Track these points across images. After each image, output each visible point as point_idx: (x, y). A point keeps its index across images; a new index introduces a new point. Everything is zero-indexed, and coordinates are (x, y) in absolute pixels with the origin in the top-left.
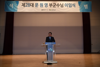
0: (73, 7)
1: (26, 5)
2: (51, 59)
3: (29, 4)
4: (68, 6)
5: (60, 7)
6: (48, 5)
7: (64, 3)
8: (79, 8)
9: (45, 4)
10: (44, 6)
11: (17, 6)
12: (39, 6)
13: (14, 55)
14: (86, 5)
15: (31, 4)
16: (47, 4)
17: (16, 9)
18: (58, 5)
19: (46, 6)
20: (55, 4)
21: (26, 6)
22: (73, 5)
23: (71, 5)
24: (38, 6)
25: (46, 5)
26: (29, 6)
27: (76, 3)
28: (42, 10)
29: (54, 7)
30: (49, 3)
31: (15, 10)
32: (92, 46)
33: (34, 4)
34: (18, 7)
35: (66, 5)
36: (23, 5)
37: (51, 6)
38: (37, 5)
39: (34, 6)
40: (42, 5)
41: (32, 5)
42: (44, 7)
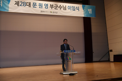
0: (77, 11)
1: (20, 3)
3: (24, 3)
4: (72, 9)
5: (62, 9)
6: (49, 6)
7: (67, 5)
8: (83, 13)
9: (45, 5)
10: (44, 6)
11: (9, 4)
12: (38, 6)
14: (90, 10)
15: (27, 3)
16: (47, 5)
17: (7, 8)
19: (46, 8)
20: (57, 5)
21: (20, 5)
22: (77, 9)
23: (74, 8)
24: (36, 6)
25: (46, 5)
26: (24, 5)
27: (80, 6)
28: (42, 11)
29: (55, 9)
30: (49, 3)
31: (5, 9)
33: (32, 4)
34: (10, 6)
35: (69, 7)
36: (16, 3)
37: (52, 7)
39: (32, 6)
40: (41, 5)
42: (44, 9)
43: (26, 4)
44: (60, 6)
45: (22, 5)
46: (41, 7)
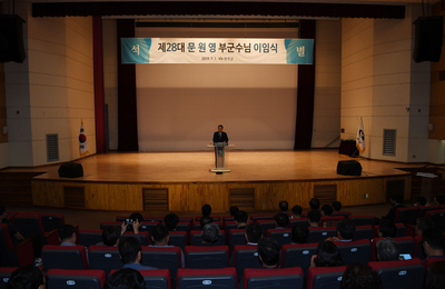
0: (272, 52)
1: (167, 47)
2: (222, 165)
3: (174, 45)
4: (262, 49)
5: (242, 51)
6: (218, 46)
7: (253, 41)
8: (285, 55)
9: (211, 45)
10: (208, 49)
11: (149, 49)
12: (197, 50)
13: (142, 152)
14: (301, 49)
15: (178, 44)
16: (214, 45)
17: (146, 58)
18: (239, 48)
19: (212, 51)
20: (233, 44)
21: (167, 51)
22: (273, 48)
23: (267, 48)
24: (193, 50)
26: (174, 49)
27: (280, 42)
28: (204, 59)
29: (229, 52)
30: (218, 41)
31: (144, 60)
32: (314, 133)
33: (186, 46)
34: (150, 52)
35: (256, 46)
36: (160, 47)
37: (222, 49)
38: (191, 46)
39: (186, 50)
40: (202, 47)
41: (180, 47)
42: (208, 53)
43: (176, 47)
44: (239, 45)
45: (171, 49)
46: (203, 50)
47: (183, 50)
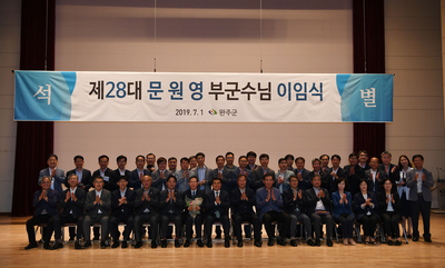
0: (312, 100)
1: (107, 89)
3: (121, 86)
4: (293, 93)
5: (255, 98)
6: (207, 88)
9: (194, 87)
10: (187, 93)
11: (71, 92)
12: (166, 95)
14: (369, 92)
15: (129, 84)
16: (199, 86)
17: (64, 110)
18: (249, 91)
19: (195, 96)
20: (236, 84)
21: (107, 96)
22: (314, 92)
23: (302, 92)
24: (159, 95)
25: (197, 88)
26: (121, 93)
27: (327, 79)
28: (179, 112)
29: (229, 99)
31: (60, 113)
33: (145, 87)
34: (73, 100)
35: (282, 88)
36: (93, 90)
37: (216, 94)
38: (155, 89)
39: (145, 94)
40: (176, 90)
41: (133, 89)
42: (187, 101)
43: (126, 89)
44: (248, 85)
45: (114, 93)
46: (179, 96)
47: (138, 96)
